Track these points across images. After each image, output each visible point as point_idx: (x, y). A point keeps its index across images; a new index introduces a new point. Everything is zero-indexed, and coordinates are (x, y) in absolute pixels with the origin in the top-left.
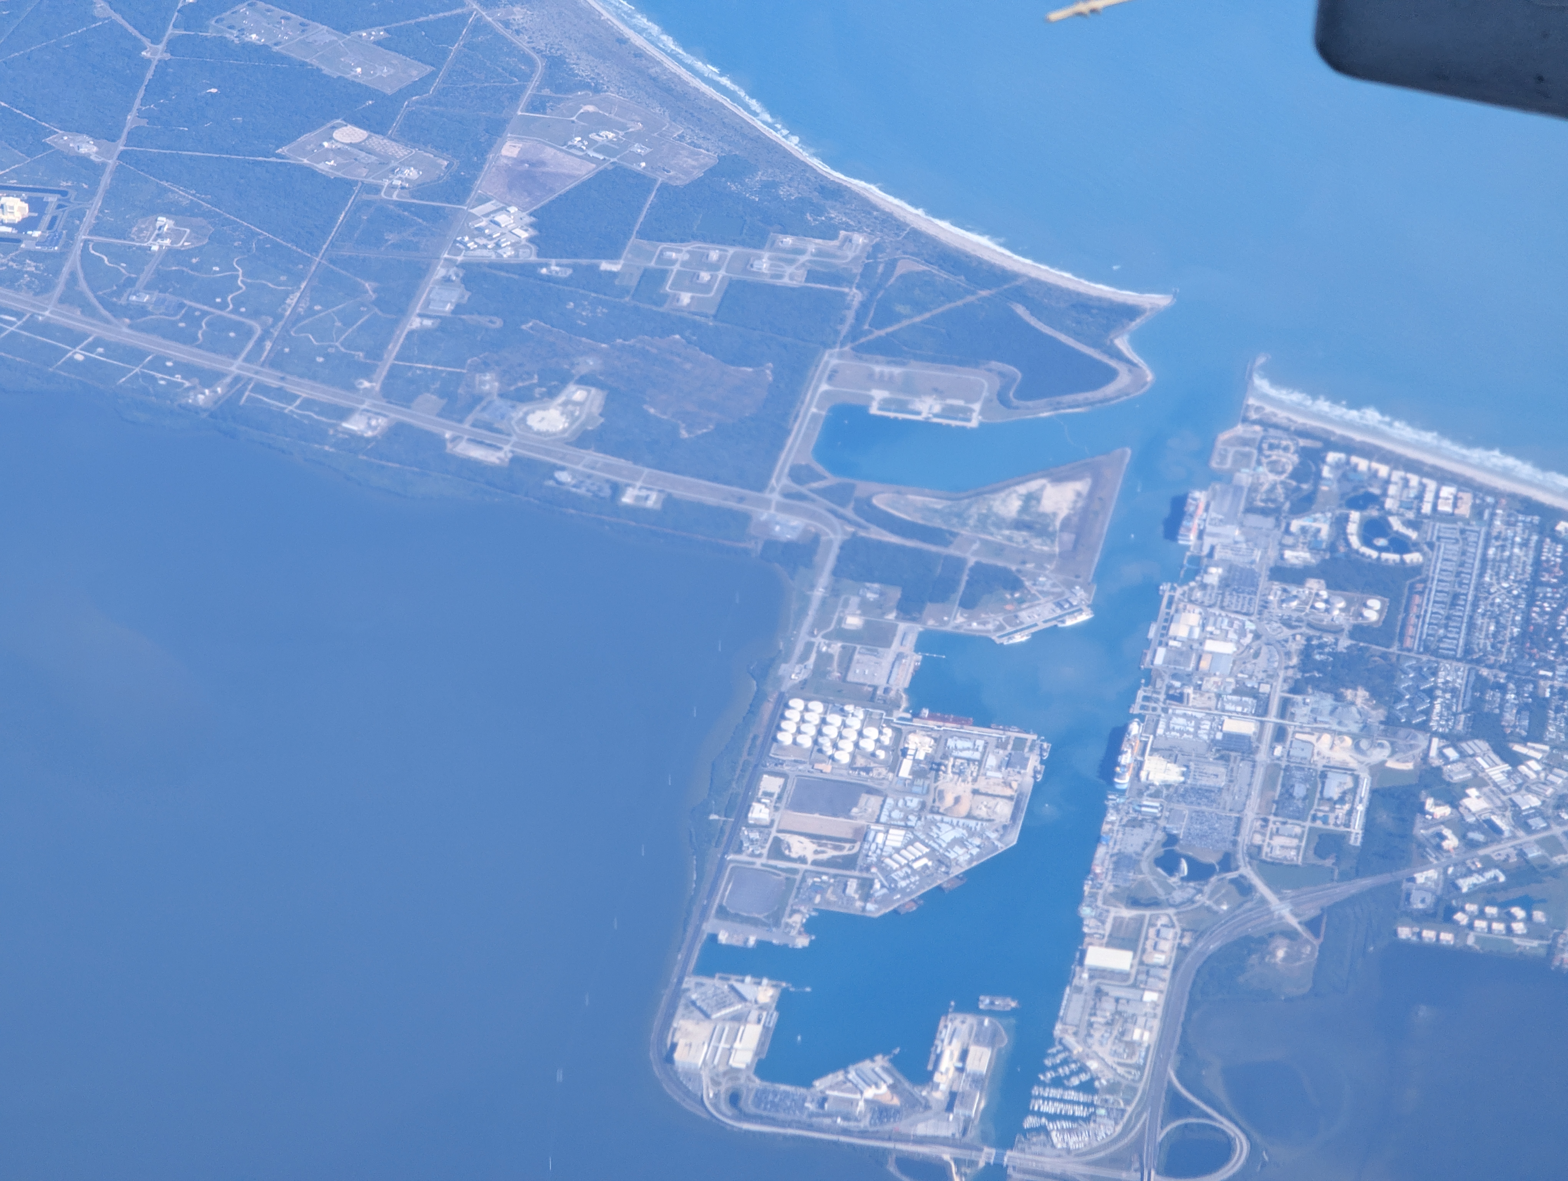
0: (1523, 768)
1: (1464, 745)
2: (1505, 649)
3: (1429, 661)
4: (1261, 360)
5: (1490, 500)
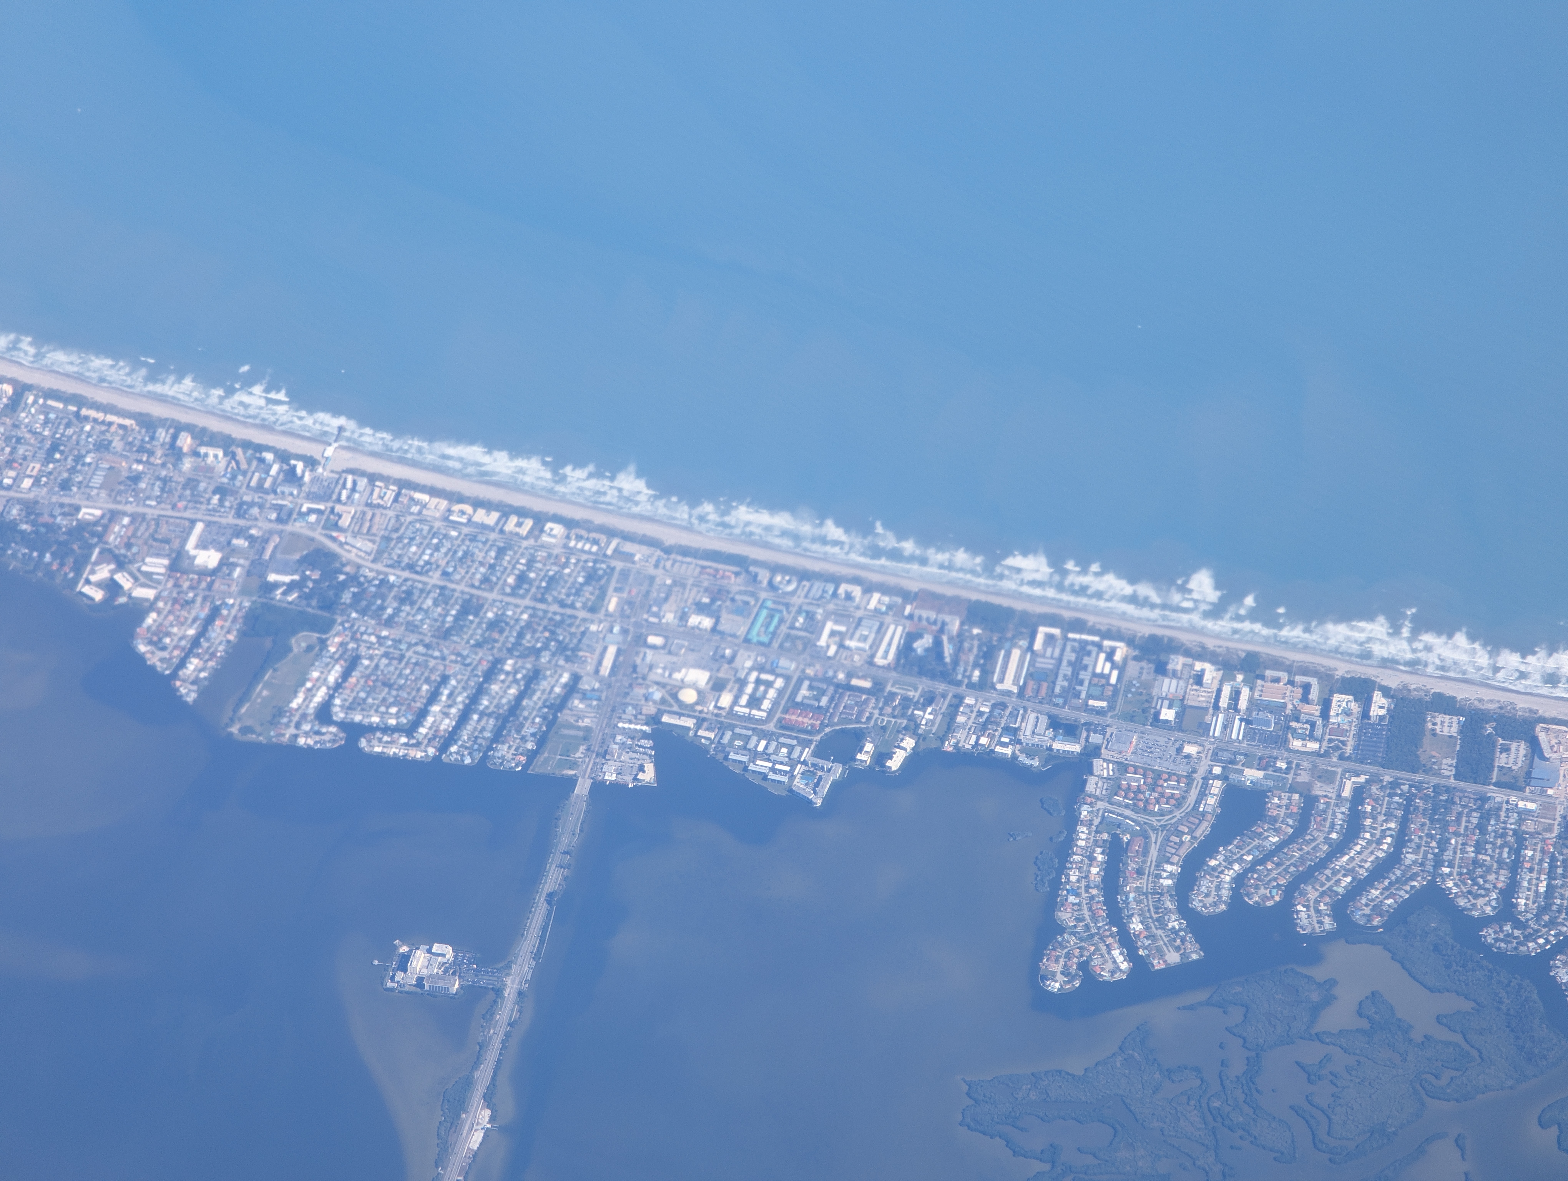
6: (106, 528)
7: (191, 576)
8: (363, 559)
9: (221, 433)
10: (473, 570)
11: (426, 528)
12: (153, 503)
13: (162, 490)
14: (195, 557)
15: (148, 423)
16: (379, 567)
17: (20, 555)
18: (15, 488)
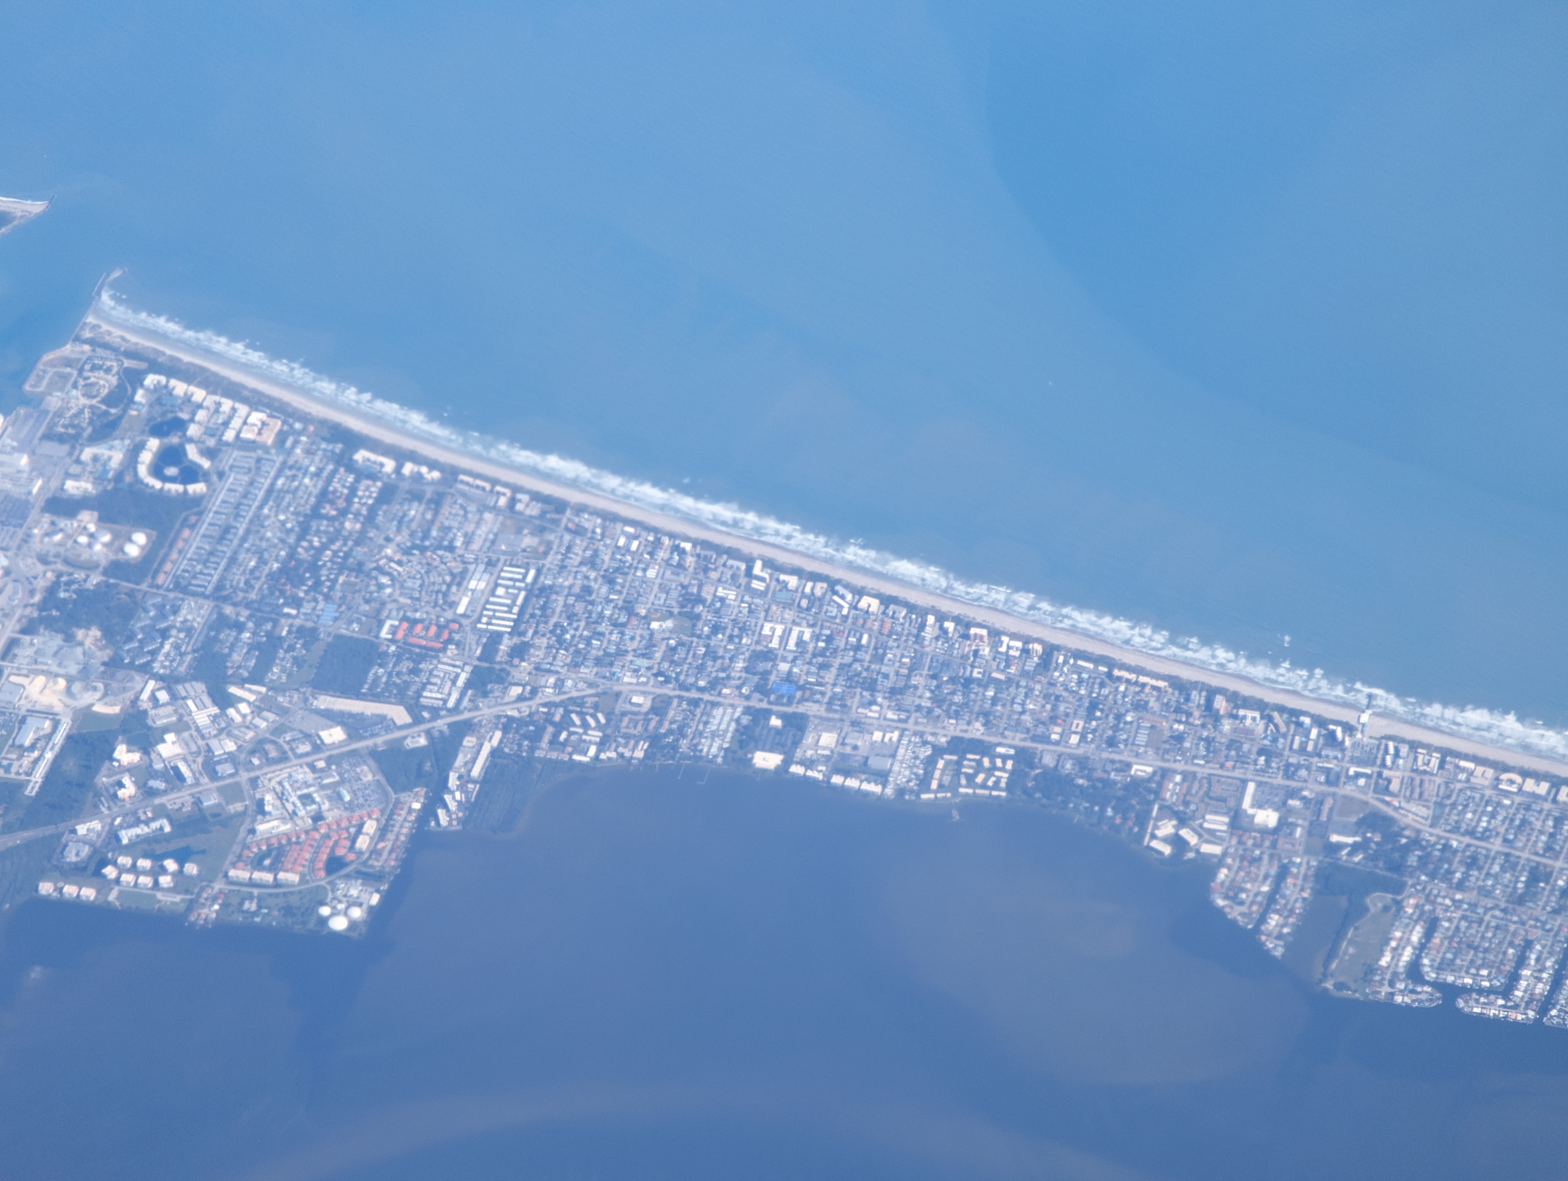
0: (231, 712)
1: (180, 687)
2: (257, 586)
3: (176, 598)
4: (117, 274)
5: (298, 426)
6: (1160, 785)
7: (1253, 834)
8: (1421, 823)
9: (1252, 697)
10: (1533, 838)
11: (1478, 796)
12: (1202, 762)
13: (1207, 749)
14: (1253, 816)
15: (1180, 686)
16: (1437, 831)
17: (1081, 808)
18: (1063, 743)
